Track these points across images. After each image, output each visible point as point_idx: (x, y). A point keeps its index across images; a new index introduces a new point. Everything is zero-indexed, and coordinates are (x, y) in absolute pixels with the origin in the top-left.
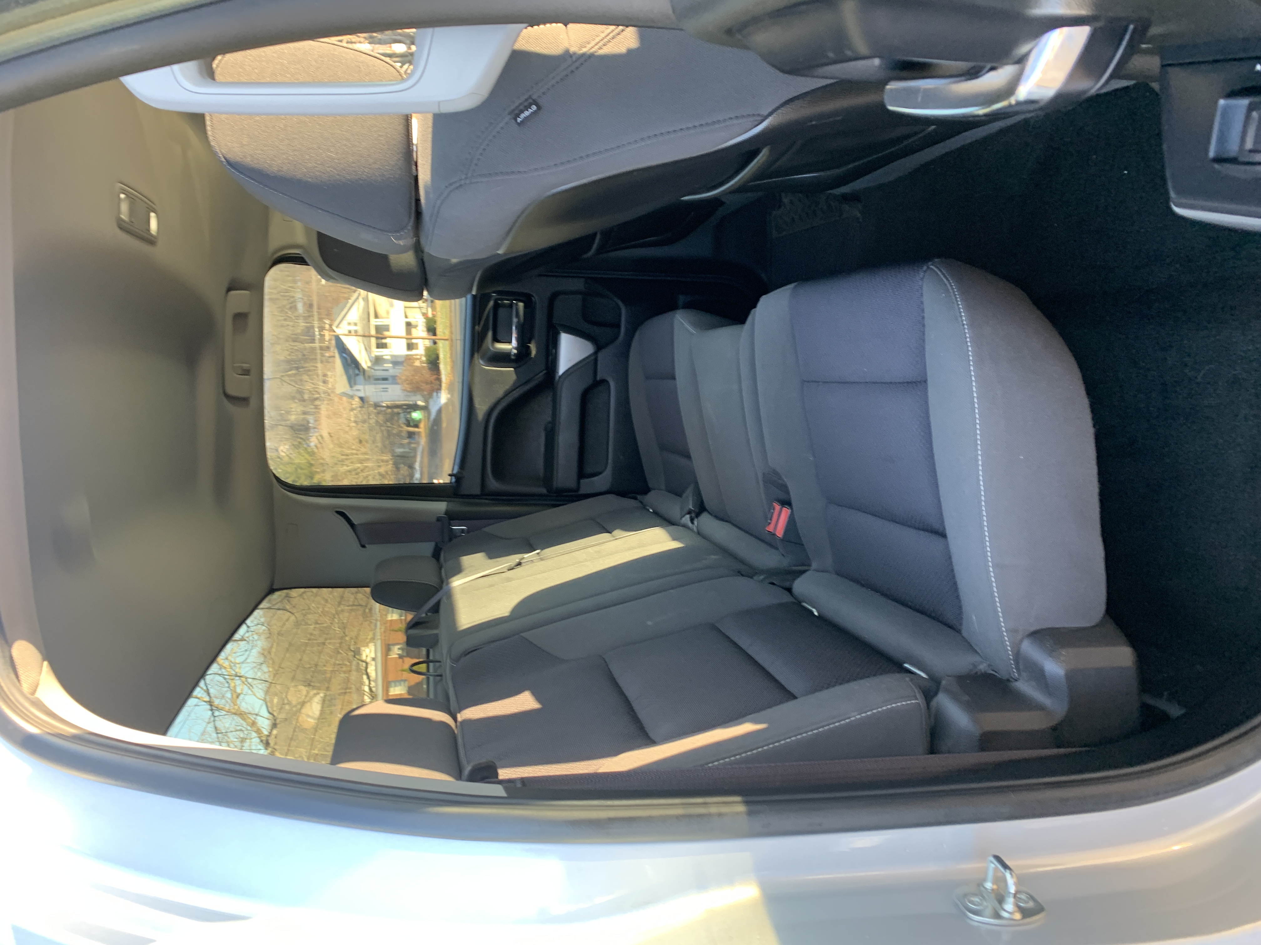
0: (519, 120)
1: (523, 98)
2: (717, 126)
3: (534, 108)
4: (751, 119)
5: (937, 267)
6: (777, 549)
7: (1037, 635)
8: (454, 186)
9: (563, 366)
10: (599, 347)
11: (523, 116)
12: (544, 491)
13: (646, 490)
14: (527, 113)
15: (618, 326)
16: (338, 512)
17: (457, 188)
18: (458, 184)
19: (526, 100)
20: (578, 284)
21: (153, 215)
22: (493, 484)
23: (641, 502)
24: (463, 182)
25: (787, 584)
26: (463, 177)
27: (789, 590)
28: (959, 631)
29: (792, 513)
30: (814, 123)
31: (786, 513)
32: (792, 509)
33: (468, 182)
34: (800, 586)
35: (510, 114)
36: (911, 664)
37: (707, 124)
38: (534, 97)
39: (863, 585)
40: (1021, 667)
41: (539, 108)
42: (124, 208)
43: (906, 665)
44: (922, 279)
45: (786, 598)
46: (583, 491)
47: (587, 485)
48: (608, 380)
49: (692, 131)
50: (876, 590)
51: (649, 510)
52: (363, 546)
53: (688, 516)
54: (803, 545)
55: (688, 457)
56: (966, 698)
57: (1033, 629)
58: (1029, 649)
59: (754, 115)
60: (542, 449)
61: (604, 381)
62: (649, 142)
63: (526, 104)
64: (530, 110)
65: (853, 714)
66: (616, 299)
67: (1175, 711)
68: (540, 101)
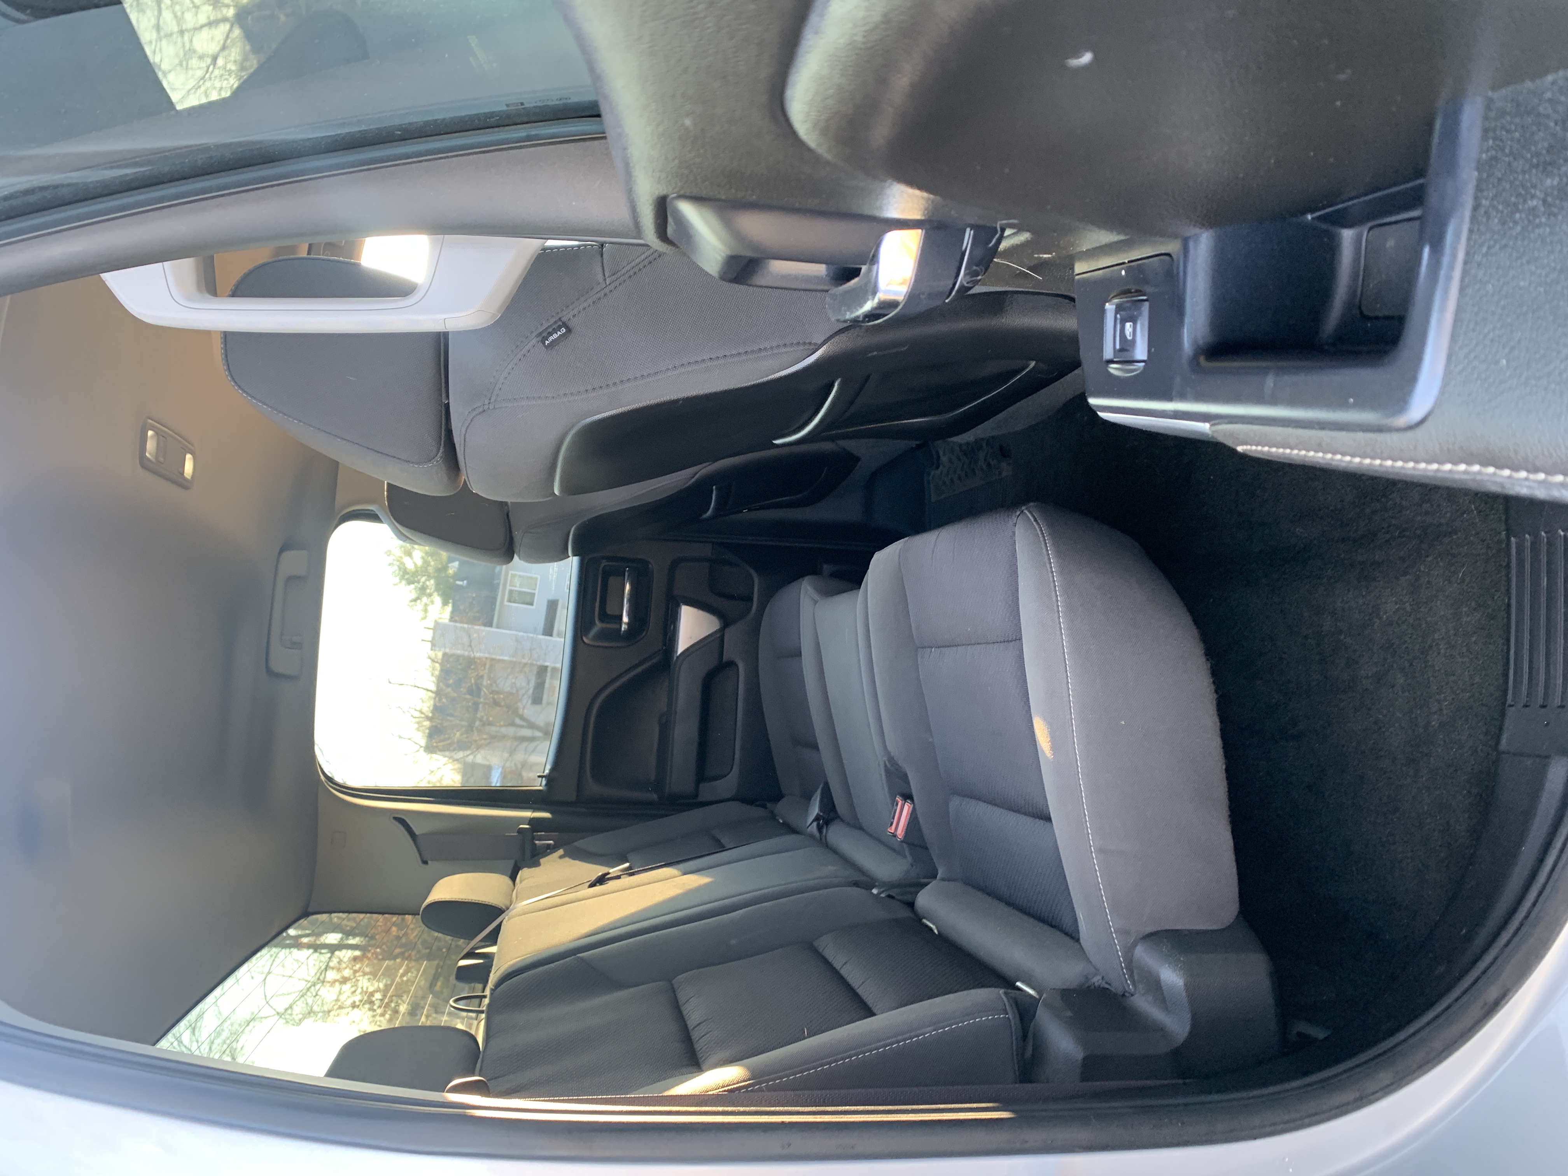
0: (547, 342)
1: (552, 321)
2: (763, 354)
3: (564, 330)
4: (807, 347)
5: (1030, 512)
6: (905, 857)
7: (1154, 937)
8: (477, 411)
9: (683, 644)
10: (726, 622)
11: (551, 338)
12: (655, 797)
13: (778, 797)
14: (555, 336)
15: (750, 599)
16: (395, 818)
17: (480, 413)
18: (481, 409)
19: (555, 322)
20: (705, 550)
21: (189, 457)
22: (594, 788)
23: (772, 812)
24: (486, 407)
25: (908, 898)
26: (487, 402)
27: (911, 905)
28: (1077, 940)
29: (914, 809)
30: (875, 353)
31: (907, 808)
32: (914, 803)
33: (491, 407)
34: (924, 900)
35: (537, 336)
36: (1023, 982)
37: (752, 352)
38: (564, 319)
39: (989, 894)
40: (1136, 978)
41: (569, 330)
42: (151, 446)
43: (1018, 984)
44: (1015, 525)
45: (905, 913)
46: (700, 799)
47: (707, 791)
48: (735, 660)
49: (736, 359)
50: (1000, 898)
51: (778, 820)
52: (425, 862)
53: (815, 824)
54: (927, 848)
55: (817, 749)
56: (1069, 1014)
57: (1150, 929)
58: (1141, 953)
59: (804, 343)
60: (655, 746)
61: (732, 664)
62: (690, 369)
63: (555, 326)
64: (559, 333)
65: (928, 1029)
66: (748, 568)
67: (1319, 1033)
68: (571, 324)
